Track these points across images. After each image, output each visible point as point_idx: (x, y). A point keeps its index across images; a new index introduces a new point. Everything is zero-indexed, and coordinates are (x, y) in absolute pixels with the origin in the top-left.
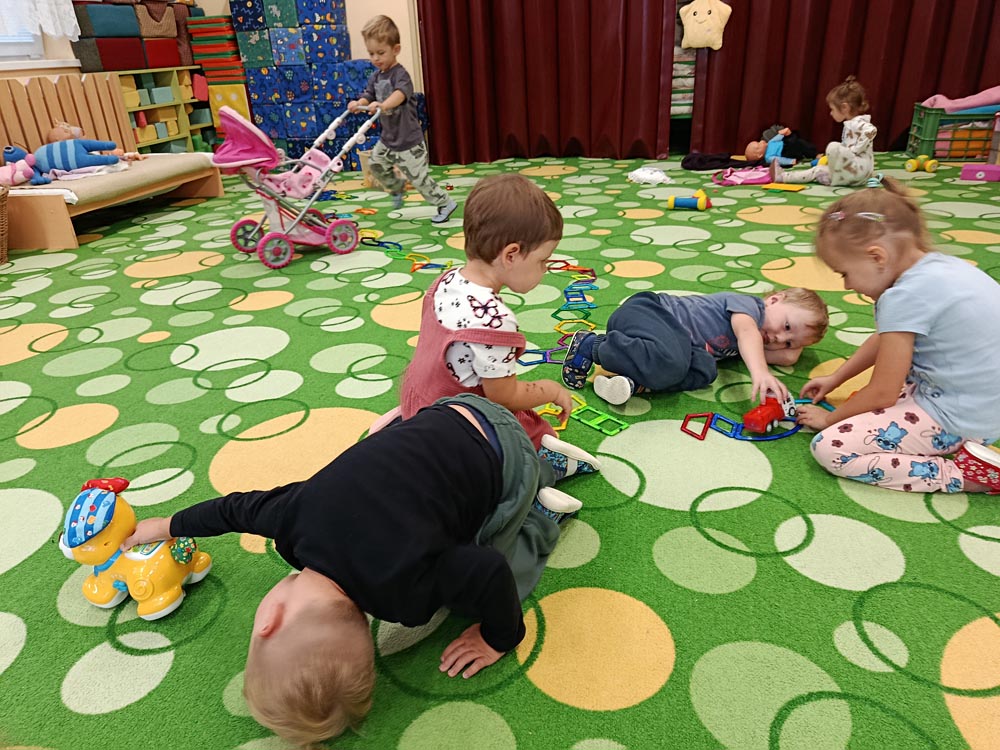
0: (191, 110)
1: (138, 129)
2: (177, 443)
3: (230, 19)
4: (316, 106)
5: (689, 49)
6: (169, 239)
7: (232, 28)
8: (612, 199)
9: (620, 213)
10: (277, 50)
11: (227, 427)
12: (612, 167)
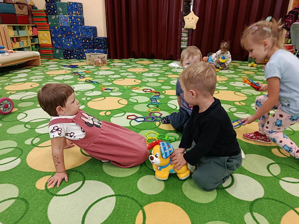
0: (32, 38)
1: (13, 43)
2: (16, 148)
3: (45, 11)
4: (72, 39)
5: (186, 29)
6: (21, 78)
7: (46, 14)
8: (164, 71)
9: (167, 76)
10: (61, 21)
11: (34, 142)
12: (164, 62)
